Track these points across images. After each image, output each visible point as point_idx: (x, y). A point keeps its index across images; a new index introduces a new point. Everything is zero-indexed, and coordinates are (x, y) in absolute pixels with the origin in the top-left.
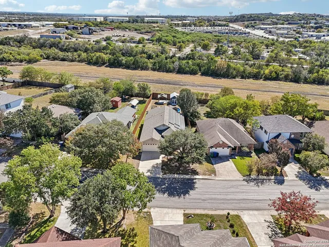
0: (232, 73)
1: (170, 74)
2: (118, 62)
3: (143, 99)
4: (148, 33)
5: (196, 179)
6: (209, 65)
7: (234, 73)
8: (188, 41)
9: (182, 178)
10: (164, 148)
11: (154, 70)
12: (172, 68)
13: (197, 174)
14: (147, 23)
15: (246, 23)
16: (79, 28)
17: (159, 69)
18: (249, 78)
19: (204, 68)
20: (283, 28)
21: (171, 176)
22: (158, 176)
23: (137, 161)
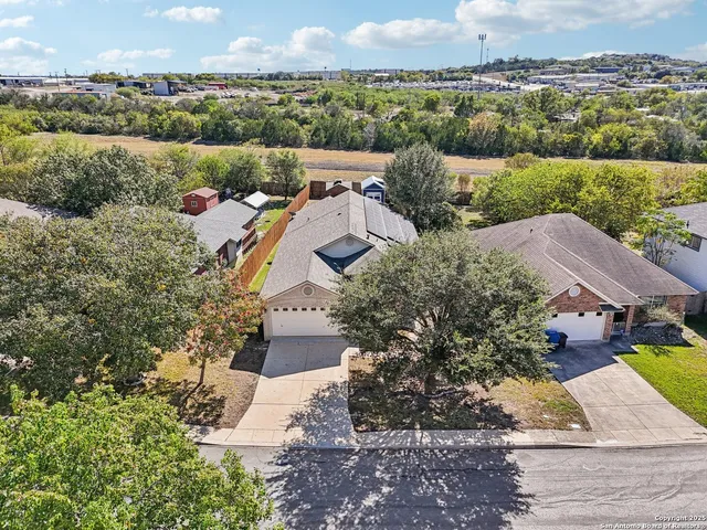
0: (510, 145)
1: (355, 152)
2: (225, 132)
3: (283, 198)
4: (301, 91)
5: (510, 448)
6: (451, 128)
7: (516, 143)
8: (390, 101)
9: (450, 450)
10: (360, 312)
11: (314, 145)
12: (359, 139)
13: (509, 423)
14: (300, 79)
15: (508, 73)
16: (148, 85)
17: (327, 143)
18: (552, 155)
19: (439, 135)
20: (589, 78)
21: (399, 438)
22: (339, 441)
23: (245, 376)
